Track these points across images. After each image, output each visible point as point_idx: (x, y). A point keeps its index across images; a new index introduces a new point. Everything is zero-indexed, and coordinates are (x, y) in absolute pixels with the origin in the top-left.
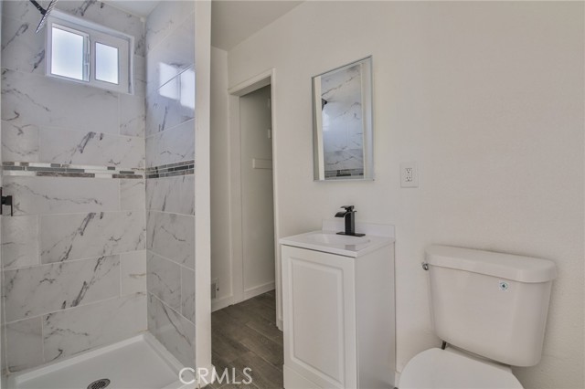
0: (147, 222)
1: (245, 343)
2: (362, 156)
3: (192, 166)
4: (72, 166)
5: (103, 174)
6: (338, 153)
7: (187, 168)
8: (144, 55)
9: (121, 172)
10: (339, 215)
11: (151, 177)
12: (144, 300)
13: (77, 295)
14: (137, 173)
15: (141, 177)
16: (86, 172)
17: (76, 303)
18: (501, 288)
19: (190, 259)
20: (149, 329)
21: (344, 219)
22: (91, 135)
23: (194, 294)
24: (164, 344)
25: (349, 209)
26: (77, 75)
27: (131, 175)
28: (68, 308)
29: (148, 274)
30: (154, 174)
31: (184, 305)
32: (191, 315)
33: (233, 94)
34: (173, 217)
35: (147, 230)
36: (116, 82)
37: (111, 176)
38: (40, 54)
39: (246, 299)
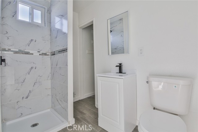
0: (51, 71)
1: (85, 111)
2: (124, 49)
3: (67, 50)
4: (26, 51)
5: (36, 54)
6: (116, 49)
7: (65, 50)
8: (50, 13)
9: (42, 53)
10: (117, 66)
11: (52, 55)
12: (50, 97)
13: (27, 95)
14: (47, 54)
15: (49, 55)
16: (30, 53)
17: (27, 98)
18: (174, 87)
19: (66, 81)
20: (52, 107)
21: (119, 67)
22: (32, 40)
23: (67, 93)
24: (57, 112)
25: (120, 64)
26: (27, 20)
27: (45, 54)
28: (24, 99)
29: (51, 88)
30: (53, 54)
31: (64, 97)
32: (66, 101)
33: (80, 28)
34: (60, 68)
35: (51, 73)
36: (40, 23)
37: (39, 54)
38: (15, 12)
39: (84, 98)
